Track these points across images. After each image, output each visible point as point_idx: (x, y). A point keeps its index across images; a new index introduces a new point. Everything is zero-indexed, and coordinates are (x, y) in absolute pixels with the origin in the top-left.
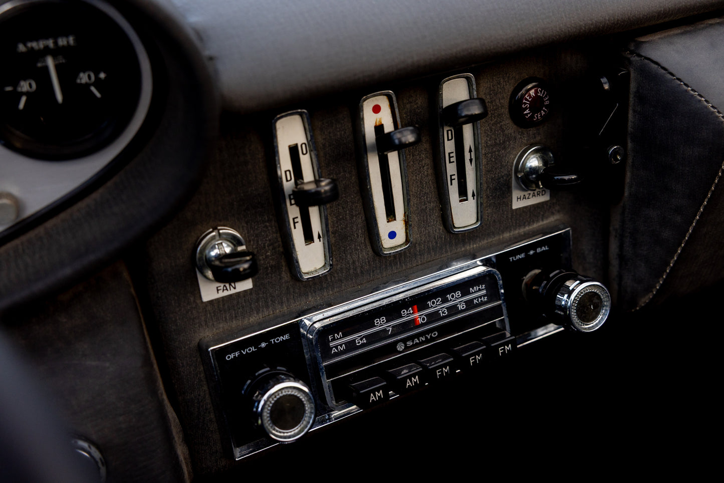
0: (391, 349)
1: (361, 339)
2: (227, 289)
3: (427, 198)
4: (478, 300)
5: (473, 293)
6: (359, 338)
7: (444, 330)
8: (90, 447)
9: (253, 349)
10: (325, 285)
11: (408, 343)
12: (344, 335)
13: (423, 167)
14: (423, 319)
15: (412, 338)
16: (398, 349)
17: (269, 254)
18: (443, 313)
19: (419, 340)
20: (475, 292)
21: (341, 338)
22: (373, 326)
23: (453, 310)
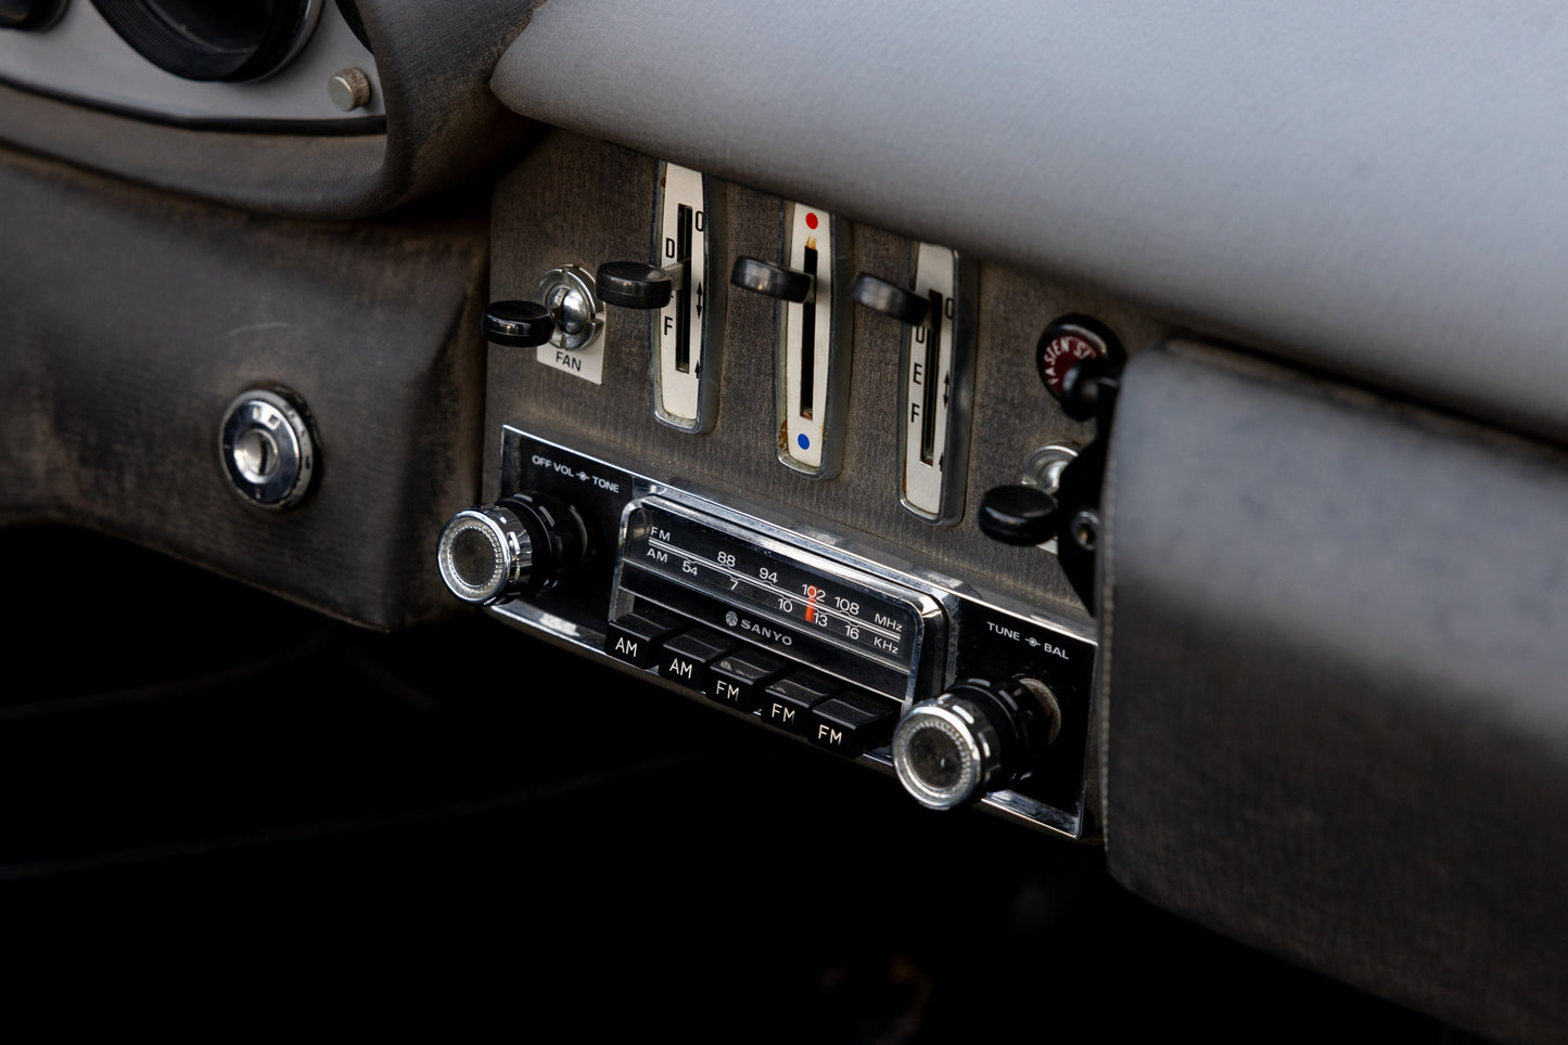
0: (718, 611)
1: (692, 566)
2: (568, 363)
3: (883, 421)
4: (882, 643)
5: (877, 624)
6: (690, 562)
7: (802, 644)
8: (303, 432)
9: (568, 472)
10: (700, 454)
11: (743, 621)
12: (672, 542)
13: (887, 364)
14: (788, 606)
15: (754, 619)
16: (728, 620)
17: (634, 350)
18: (820, 619)
19: (761, 631)
20: (882, 625)
21: (665, 541)
22: (714, 558)
23: (837, 626)
